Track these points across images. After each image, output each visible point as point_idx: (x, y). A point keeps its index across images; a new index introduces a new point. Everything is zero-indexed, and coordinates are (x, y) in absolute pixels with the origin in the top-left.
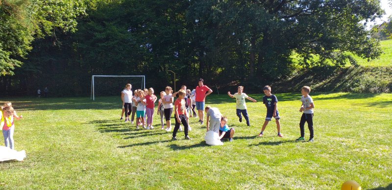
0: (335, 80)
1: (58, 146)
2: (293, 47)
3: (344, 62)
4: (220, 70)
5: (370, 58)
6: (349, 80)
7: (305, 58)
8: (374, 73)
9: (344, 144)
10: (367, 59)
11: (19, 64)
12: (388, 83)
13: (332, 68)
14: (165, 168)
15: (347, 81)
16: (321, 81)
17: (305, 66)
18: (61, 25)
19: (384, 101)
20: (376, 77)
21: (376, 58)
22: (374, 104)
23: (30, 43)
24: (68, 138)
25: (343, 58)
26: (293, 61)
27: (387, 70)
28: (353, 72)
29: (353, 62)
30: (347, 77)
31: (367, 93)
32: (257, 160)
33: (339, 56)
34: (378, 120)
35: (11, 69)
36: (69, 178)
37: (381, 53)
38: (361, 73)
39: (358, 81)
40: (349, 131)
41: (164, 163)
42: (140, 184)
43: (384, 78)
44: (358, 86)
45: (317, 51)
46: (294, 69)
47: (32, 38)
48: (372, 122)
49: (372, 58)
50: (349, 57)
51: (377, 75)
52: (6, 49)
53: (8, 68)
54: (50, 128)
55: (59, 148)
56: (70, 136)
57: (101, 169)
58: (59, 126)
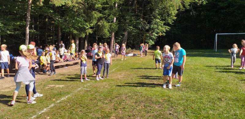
11: (168, 29)
18: (196, 0)
23: (175, 15)
24: (203, 76)
35: (164, 32)
36: (210, 102)
52: (162, 20)
53: (162, 31)
54: (190, 68)
55: (198, 81)
56: (204, 74)
57: (233, 99)
58: (196, 67)
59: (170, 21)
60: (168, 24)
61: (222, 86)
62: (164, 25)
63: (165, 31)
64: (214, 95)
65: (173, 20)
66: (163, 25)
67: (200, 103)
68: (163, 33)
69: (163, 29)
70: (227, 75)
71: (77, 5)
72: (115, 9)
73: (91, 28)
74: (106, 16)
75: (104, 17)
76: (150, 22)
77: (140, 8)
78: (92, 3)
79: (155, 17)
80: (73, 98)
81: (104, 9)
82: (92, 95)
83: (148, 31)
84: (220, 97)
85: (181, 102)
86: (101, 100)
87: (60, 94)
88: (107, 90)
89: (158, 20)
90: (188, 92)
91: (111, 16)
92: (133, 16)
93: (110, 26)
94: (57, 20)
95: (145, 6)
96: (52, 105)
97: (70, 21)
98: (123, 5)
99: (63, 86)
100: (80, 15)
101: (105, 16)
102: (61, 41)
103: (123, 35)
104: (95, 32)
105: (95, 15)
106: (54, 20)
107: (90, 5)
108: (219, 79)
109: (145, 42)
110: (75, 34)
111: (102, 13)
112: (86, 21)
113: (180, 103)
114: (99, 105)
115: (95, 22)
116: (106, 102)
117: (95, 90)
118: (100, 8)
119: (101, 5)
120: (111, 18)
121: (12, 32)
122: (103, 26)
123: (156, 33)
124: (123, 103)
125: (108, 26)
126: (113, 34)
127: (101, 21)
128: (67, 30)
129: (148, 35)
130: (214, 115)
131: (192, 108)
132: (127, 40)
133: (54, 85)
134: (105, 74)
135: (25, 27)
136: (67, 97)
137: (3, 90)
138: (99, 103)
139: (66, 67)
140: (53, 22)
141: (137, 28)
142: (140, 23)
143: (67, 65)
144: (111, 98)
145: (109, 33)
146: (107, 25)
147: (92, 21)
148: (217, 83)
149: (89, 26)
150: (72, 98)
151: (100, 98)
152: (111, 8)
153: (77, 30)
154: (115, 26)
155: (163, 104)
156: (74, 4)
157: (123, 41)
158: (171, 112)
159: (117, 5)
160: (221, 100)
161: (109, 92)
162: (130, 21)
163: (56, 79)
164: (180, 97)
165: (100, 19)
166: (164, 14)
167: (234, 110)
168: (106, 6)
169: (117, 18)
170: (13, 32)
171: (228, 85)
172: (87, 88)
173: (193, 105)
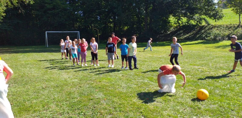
0: (196, 33)
1: (27, 74)
2: (171, 13)
3: (201, 22)
4: (126, 28)
5: (217, 20)
6: (204, 33)
7: (178, 20)
8: (219, 29)
9: (200, 70)
10: (215, 20)
12: (227, 34)
13: (194, 26)
14: (93, 85)
15: (203, 34)
16: (188, 34)
17: (178, 24)
19: (224, 45)
20: (220, 31)
21: (220, 20)
22: (219, 47)
23: (4, 11)
24: (33, 70)
25: (201, 19)
26: (171, 21)
27: (227, 26)
28: (207, 28)
29: (207, 22)
30: (203, 31)
31: (215, 40)
32: (148, 80)
33: (198, 19)
34: (220, 56)
36: (35, 92)
37: (223, 16)
38: (211, 28)
39: (209, 34)
40: (203, 62)
41: (92, 82)
42: (79, 94)
43: (225, 31)
44: (209, 37)
45: (185, 15)
46: (172, 27)
47: (5, 8)
48: (216, 57)
49: (218, 20)
50: (204, 19)
51: (221, 30)
54: (21, 64)
55: (27, 76)
56: (34, 68)
57: (54, 87)
58: (27, 63)
61: (48, 76)
65: (2, 16)
67: (26, 95)
130: (37, 103)
148: (44, 75)
167: (54, 95)
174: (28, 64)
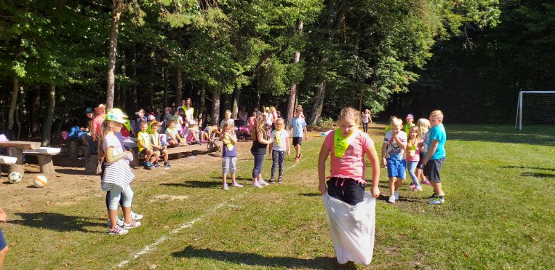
1: (478, 193)
11: (416, 78)
18: (476, 17)
23: (430, 49)
24: (491, 184)
35: (405, 85)
36: (505, 243)
47: (433, 42)
52: (401, 59)
53: (401, 83)
54: (462, 166)
55: (480, 196)
56: (494, 181)
58: (475, 164)
59: (419, 62)
60: (414, 69)
61: (534, 207)
62: (404, 70)
63: (407, 83)
64: (515, 228)
65: (426, 60)
66: (402, 68)
67: (484, 245)
68: (404, 87)
69: (403, 78)
70: (545, 184)
71: (216, 25)
72: (298, 34)
73: (246, 74)
74: (279, 48)
75: (275, 51)
76: (374, 64)
77: (354, 33)
78: (248, 21)
79: (386, 53)
80: (207, 224)
81: (274, 33)
82: (247, 219)
83: (369, 81)
84: (528, 233)
85: (442, 241)
86: (266, 231)
87: (179, 216)
88: (279, 209)
89: (392, 60)
90: (457, 220)
91: (291, 49)
92: (337, 49)
93: (288, 69)
94: (175, 56)
95: (363, 28)
96: (163, 239)
97: (202, 58)
98: (316, 25)
99: (185, 197)
100: (222, 46)
101: (276, 48)
102: (182, 100)
103: (316, 90)
104: (254, 83)
105: (256, 46)
106: (167, 56)
107: (245, 25)
108: (528, 192)
109: (363, 105)
110: (213, 87)
111: (271, 43)
112: (236, 60)
113: (438, 244)
114: (261, 242)
115: (254, 61)
116: (277, 235)
117: (254, 208)
118: (266, 32)
119: (269, 24)
120: (290, 52)
121: (77, 79)
122: (272, 69)
123: (387, 87)
124: (313, 240)
125: (282, 70)
126: (294, 87)
127: (268, 59)
128: (196, 78)
129: (370, 90)
131: (467, 257)
132: (325, 101)
133: (167, 196)
134: (276, 173)
135: (107, 69)
136: (193, 222)
137: (59, 203)
138: (263, 239)
139: (193, 157)
140: (166, 60)
141: (346, 75)
142: (353, 65)
143: (195, 153)
144: (288, 227)
145: (284, 85)
146: (280, 67)
147: (248, 59)
148: (522, 201)
149: (241, 69)
150: (204, 224)
151: (264, 227)
152: (290, 32)
153: (217, 78)
154: (297, 70)
155: (402, 244)
156: (210, 23)
157: (314, 102)
158: (419, 264)
159: (301, 26)
160: (531, 240)
161: (283, 215)
162: (332, 60)
163: (171, 182)
164: (438, 229)
165: (265, 55)
166: (405, 46)
168: (278, 27)
169: (301, 53)
170: (81, 79)
171: (546, 206)
172: (235, 203)
173: (469, 248)
174: (478, 168)
